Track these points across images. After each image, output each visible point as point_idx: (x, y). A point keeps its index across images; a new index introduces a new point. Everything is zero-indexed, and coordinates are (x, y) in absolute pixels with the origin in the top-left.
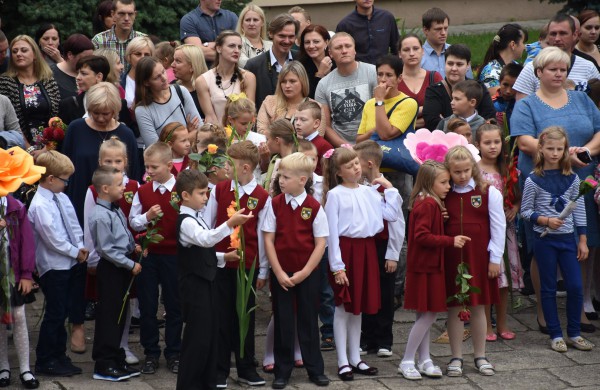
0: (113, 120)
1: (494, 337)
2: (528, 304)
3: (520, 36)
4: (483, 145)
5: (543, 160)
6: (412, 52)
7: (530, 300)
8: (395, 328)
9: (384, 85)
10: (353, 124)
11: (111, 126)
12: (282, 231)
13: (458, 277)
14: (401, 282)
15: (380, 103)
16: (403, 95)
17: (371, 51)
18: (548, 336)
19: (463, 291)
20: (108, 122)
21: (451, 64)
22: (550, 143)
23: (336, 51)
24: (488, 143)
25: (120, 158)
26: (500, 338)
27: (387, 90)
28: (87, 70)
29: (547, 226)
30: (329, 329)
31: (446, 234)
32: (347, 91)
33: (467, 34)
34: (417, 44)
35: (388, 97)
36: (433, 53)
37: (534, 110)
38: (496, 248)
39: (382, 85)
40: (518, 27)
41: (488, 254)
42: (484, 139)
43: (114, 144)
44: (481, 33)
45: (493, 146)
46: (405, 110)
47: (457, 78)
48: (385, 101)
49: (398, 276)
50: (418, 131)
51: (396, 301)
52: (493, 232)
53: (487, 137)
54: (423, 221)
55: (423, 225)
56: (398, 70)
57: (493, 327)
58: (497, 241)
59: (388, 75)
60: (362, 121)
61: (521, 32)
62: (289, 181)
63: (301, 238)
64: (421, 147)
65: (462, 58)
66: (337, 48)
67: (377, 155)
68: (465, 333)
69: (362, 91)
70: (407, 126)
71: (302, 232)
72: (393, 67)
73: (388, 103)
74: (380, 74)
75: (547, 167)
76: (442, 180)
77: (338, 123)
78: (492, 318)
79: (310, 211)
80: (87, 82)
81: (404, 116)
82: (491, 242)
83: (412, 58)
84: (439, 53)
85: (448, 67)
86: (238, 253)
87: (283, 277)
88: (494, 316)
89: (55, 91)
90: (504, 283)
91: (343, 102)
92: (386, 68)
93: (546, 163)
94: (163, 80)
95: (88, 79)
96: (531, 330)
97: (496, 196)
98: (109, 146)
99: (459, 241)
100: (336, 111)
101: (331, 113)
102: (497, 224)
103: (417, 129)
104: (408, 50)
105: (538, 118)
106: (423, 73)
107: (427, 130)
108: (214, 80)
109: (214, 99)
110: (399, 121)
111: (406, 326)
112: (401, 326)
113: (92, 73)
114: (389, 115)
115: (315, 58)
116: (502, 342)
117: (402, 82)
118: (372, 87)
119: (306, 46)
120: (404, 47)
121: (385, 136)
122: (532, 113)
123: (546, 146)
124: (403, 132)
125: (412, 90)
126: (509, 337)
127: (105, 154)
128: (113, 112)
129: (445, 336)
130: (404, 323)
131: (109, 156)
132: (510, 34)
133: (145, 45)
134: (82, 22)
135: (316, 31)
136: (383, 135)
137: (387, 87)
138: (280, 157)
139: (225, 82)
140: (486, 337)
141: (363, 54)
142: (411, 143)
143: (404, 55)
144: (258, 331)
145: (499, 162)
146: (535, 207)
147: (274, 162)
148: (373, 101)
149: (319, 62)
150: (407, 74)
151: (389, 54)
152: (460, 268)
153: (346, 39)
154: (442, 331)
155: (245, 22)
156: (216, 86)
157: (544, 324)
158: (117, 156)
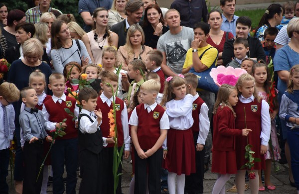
0: (39, 60)
1: (264, 188)
2: (284, 169)
3: (281, 11)
4: (256, 76)
5: (293, 84)
6: (216, 21)
7: (284, 167)
8: (205, 183)
9: (198, 40)
10: (180, 63)
11: (37, 63)
12: (142, 125)
13: (246, 153)
14: (208, 156)
15: (195, 51)
16: (209, 46)
17: (191, 20)
18: (296, 188)
19: (250, 161)
20: (36, 61)
21: (239, 28)
22: (296, 74)
23: (169, 20)
24: (259, 74)
25: (41, 82)
26: (267, 189)
27: (200, 43)
28: (21, 30)
29: (295, 123)
30: (166, 183)
31: (236, 128)
32: (176, 44)
33: (247, 9)
34: (219, 16)
35: (200, 47)
36: (227, 21)
37: (289, 55)
38: (266, 136)
39: (196, 40)
40: (280, 6)
41: (261, 140)
42: (256, 72)
43: (38, 75)
44: (255, 9)
45: (262, 76)
46: (210, 54)
47: (242, 36)
48: (198, 49)
49: (206, 153)
50: (218, 67)
51: (205, 167)
52: (264, 127)
53: (258, 70)
54: (224, 121)
55: (224, 123)
56: (206, 31)
57: (263, 183)
58: (266, 132)
59: (200, 34)
60: (186, 61)
61: (281, 8)
62: (146, 96)
63: (152, 130)
64: (220, 77)
65: (246, 25)
66: (170, 18)
67: (194, 81)
68: (246, 186)
69: (185, 43)
70: (211, 64)
71: (153, 126)
72: (203, 29)
73: (200, 50)
74: (196, 33)
75: (295, 88)
76: (234, 95)
77: (171, 62)
78: (262, 177)
79: (158, 114)
80: (22, 38)
81: (209, 58)
82: (262, 132)
83: (216, 24)
84: (230, 21)
85: (237, 30)
86: (114, 139)
87: (141, 152)
88: (263, 176)
89: (5, 43)
90: (268, 156)
91: (173, 50)
92: (199, 30)
93: (295, 86)
94: (67, 33)
95: (22, 36)
96: (285, 184)
97: (266, 106)
98: (35, 76)
99: (245, 132)
100: (169, 55)
101: (166, 56)
102: (266, 122)
103: (218, 65)
104: (213, 19)
105: (291, 60)
106: (222, 33)
107: (223, 66)
108: (93, 37)
109: (93, 48)
110: (206, 61)
111: (211, 181)
112: (209, 182)
113: (25, 33)
114: (201, 58)
115: (154, 24)
116: (268, 191)
117: (209, 38)
118: (190, 41)
119: (149, 17)
120: (211, 17)
121: (198, 70)
122: (287, 57)
123: (294, 76)
124: (209, 67)
125: (215, 43)
126: (272, 188)
127: (32, 80)
128: (39, 56)
129: (234, 188)
130: (210, 180)
131: (35, 81)
132: (275, 10)
133: (51, 17)
134: (19, 2)
135: (154, 8)
136: (197, 69)
137: (200, 41)
138: (136, 82)
139: (100, 38)
140: (258, 188)
141: (185, 21)
142: (214, 74)
143: (211, 22)
144: (123, 184)
145: (265, 85)
146: (288, 112)
147: (132, 85)
148: (191, 49)
149: (155, 27)
150: (213, 34)
151: (202, 21)
152: (247, 148)
153: (175, 13)
154: (233, 185)
155: (117, 3)
156: (94, 41)
157: (293, 181)
158: (40, 81)
